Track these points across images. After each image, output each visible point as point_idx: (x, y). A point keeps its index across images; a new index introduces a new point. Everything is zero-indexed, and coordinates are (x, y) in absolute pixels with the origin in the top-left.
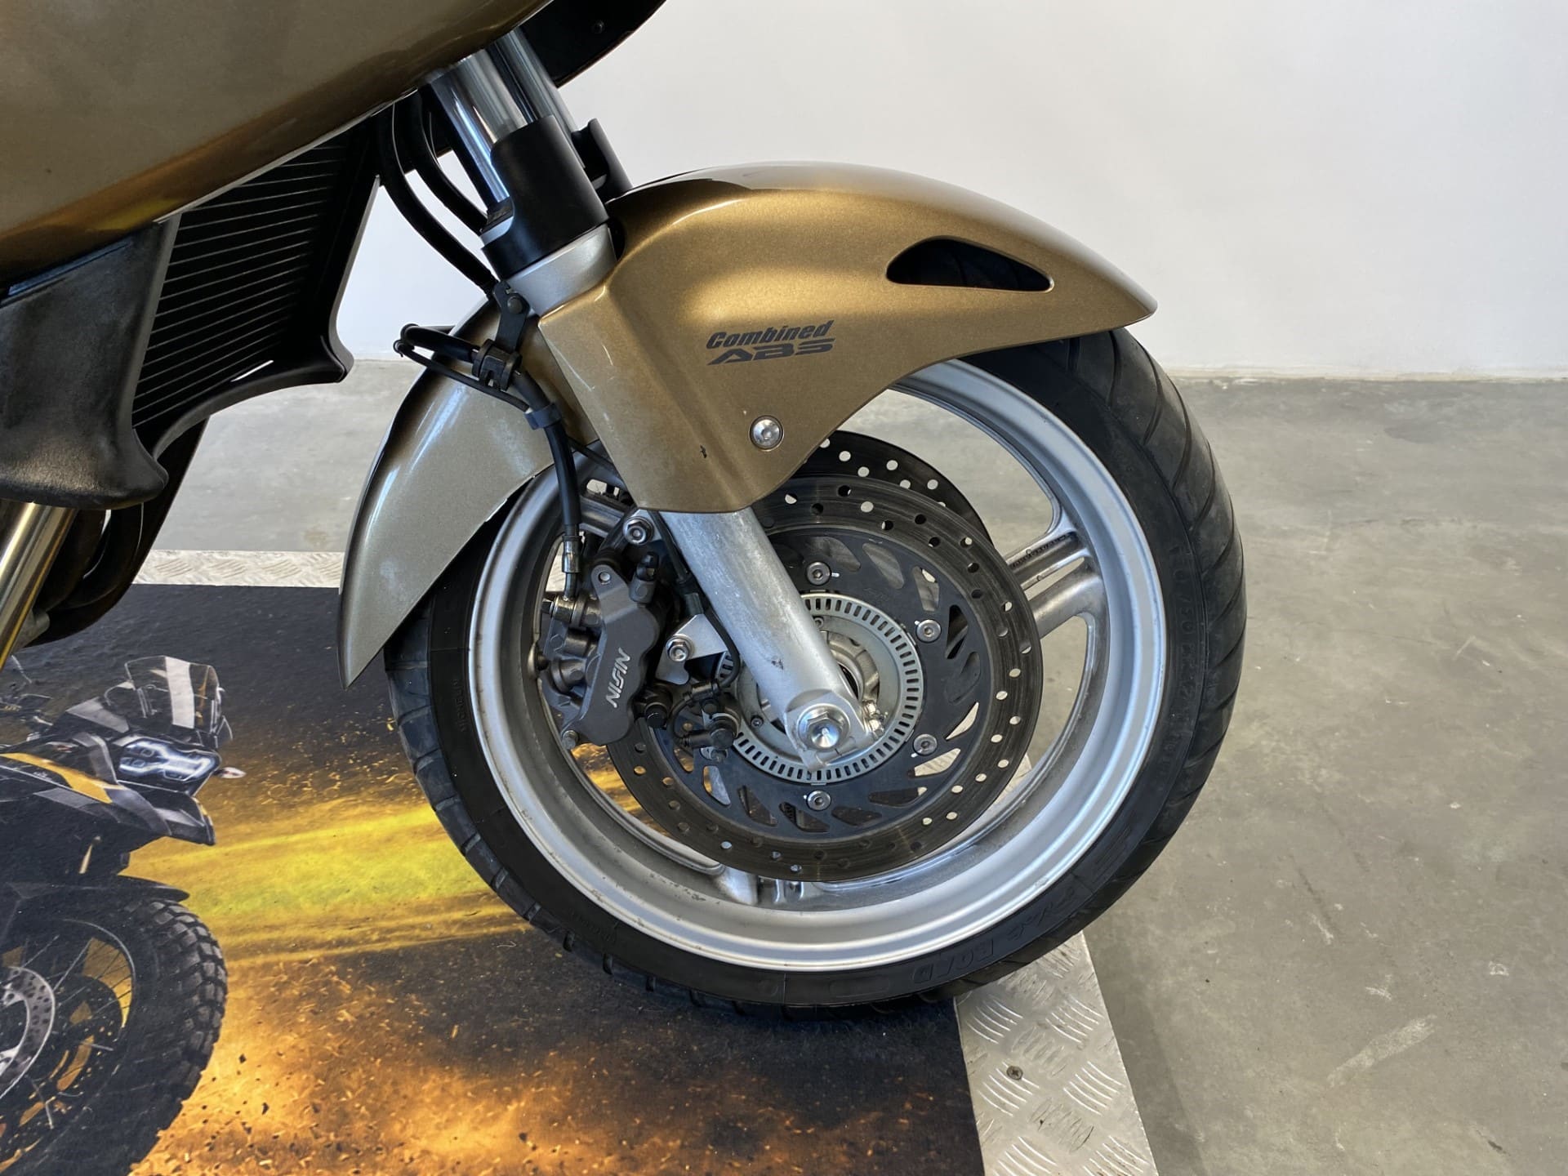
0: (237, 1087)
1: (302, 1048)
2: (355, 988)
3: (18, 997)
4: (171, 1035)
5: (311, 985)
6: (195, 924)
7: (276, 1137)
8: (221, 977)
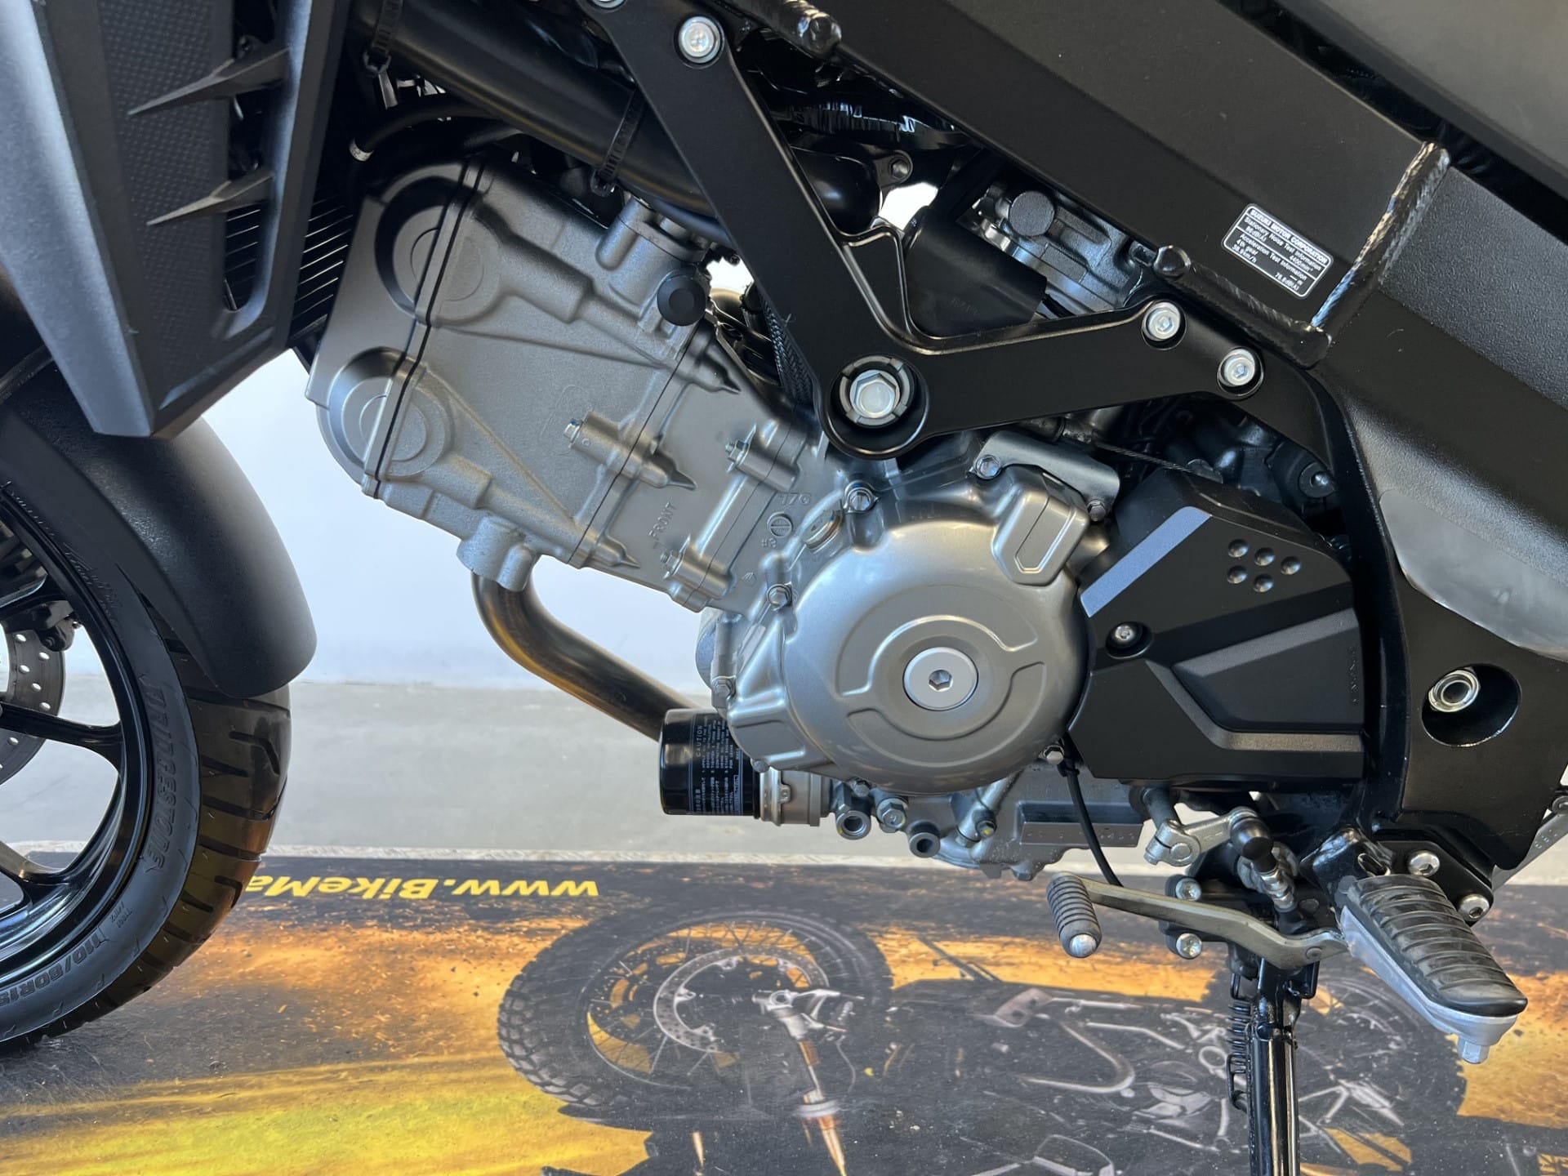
0: (477, 980)
1: (424, 1002)
2: (373, 1036)
3: (698, 1031)
4: (542, 1007)
5: (416, 1038)
6: (544, 1084)
7: (444, 957)
8: (506, 1046)
